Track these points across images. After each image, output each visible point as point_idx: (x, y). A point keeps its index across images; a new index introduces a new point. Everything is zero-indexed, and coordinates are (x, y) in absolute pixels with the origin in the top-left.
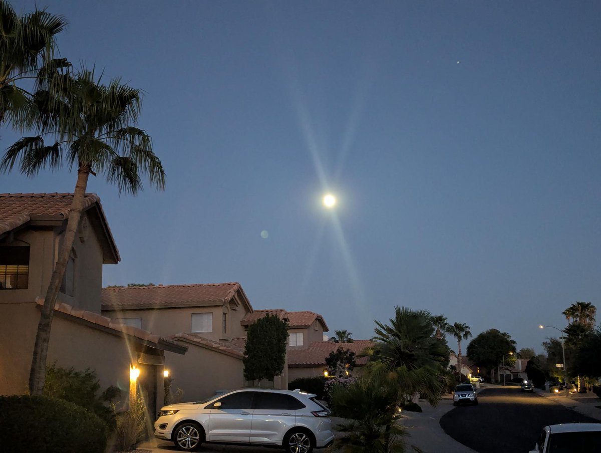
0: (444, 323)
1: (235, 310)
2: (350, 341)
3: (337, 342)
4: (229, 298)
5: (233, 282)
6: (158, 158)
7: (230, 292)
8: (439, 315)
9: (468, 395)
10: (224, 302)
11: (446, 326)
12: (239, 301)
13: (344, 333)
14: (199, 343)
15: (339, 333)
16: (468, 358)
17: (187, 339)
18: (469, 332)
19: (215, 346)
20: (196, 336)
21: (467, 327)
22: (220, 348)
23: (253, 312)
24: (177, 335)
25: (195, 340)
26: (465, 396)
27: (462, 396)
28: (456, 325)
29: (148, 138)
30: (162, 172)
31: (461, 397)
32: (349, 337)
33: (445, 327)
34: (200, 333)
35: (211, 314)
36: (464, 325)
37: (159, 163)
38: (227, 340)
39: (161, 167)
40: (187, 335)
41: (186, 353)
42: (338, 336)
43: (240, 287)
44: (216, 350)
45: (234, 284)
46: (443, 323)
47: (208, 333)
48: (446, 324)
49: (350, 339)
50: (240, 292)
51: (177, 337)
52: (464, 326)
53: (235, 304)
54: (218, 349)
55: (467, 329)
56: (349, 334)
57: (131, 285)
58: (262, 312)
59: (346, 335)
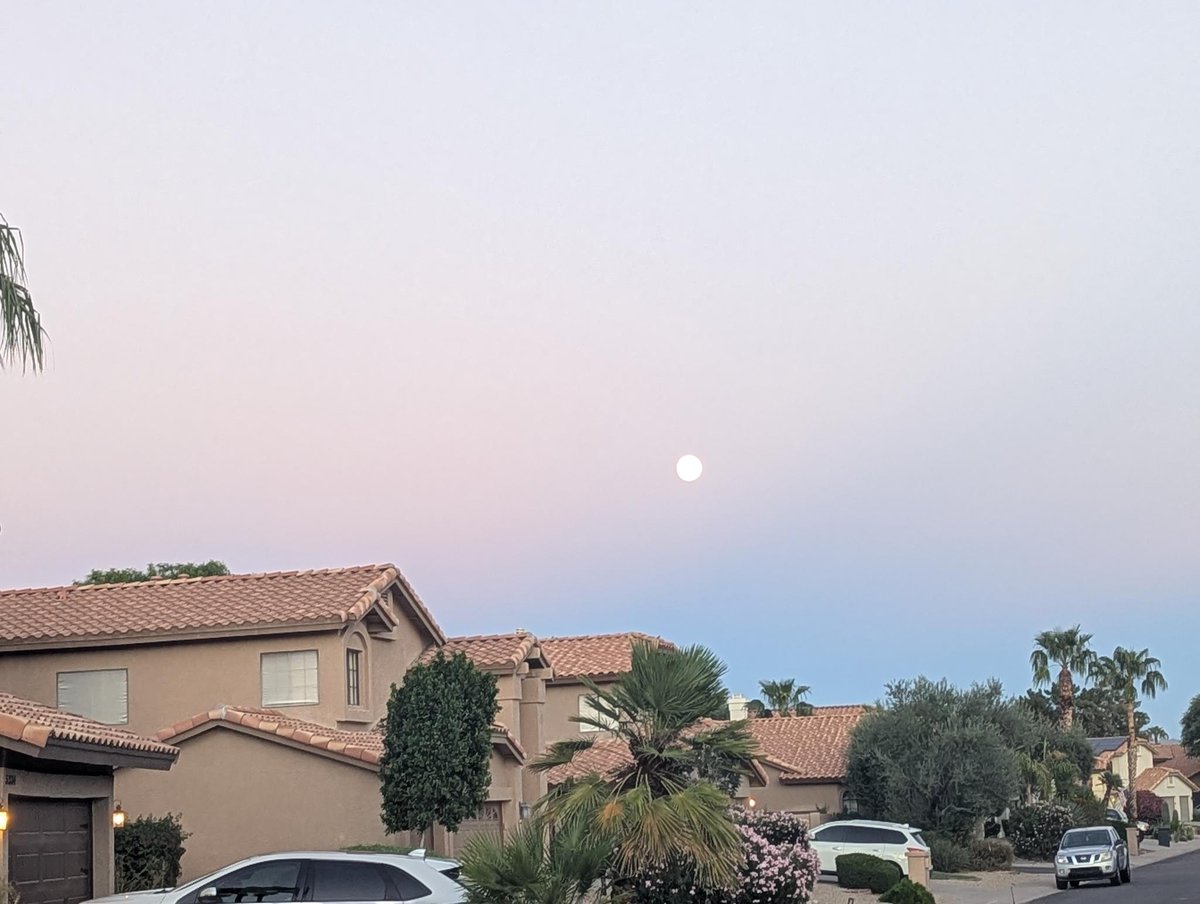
0: (1084, 649)
1: (389, 641)
2: (804, 710)
3: (768, 714)
4: (361, 608)
5: (378, 564)
6: (24, 290)
7: (365, 592)
8: (1065, 629)
9: (1097, 858)
10: (348, 620)
11: (1087, 661)
12: (393, 617)
13: (787, 687)
14: (273, 733)
15: (770, 690)
16: (1187, 750)
17: (240, 725)
18: (1157, 674)
19: (315, 740)
20: (273, 713)
21: (1152, 661)
22: (330, 746)
23: (444, 643)
24: (213, 715)
25: (262, 726)
26: (1088, 860)
27: (1079, 860)
28: (1121, 656)
29: (9, 233)
30: (35, 326)
31: (1076, 864)
32: (802, 698)
33: (1082, 663)
34: (288, 706)
35: (314, 655)
36: (1141, 654)
37: (28, 302)
38: (365, 724)
39: (32, 311)
40: (241, 714)
41: (173, 765)
42: (771, 696)
43: (398, 577)
44: (319, 754)
45: (382, 570)
46: (1078, 649)
47: (305, 705)
48: (1087, 653)
49: (803, 704)
50: (398, 592)
51: (213, 720)
52: (1143, 659)
53: (382, 623)
54: (326, 750)
55: (1152, 667)
56: (801, 690)
57: (157, 569)
58: (470, 642)
59: (793, 693)
